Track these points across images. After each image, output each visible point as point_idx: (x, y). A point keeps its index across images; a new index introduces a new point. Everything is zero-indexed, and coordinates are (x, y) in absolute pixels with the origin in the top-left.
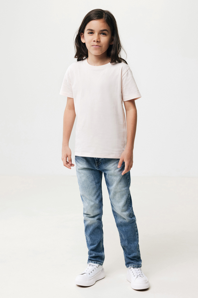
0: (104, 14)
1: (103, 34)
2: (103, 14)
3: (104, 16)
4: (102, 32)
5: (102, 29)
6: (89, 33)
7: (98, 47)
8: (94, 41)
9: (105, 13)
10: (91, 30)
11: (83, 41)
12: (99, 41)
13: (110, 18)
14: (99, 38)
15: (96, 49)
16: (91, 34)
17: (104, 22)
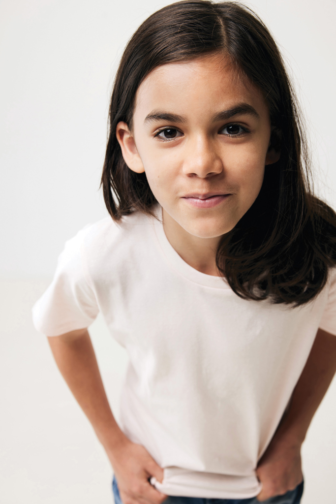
0: (221, 22)
1: (229, 131)
2: (219, 26)
3: (223, 31)
4: (223, 122)
5: (224, 105)
6: (157, 135)
7: (213, 200)
8: (192, 175)
9: (226, 20)
10: (167, 117)
11: (133, 161)
12: (218, 172)
13: (252, 41)
14: (215, 156)
15: (203, 213)
16: (171, 141)
17: (228, 68)
